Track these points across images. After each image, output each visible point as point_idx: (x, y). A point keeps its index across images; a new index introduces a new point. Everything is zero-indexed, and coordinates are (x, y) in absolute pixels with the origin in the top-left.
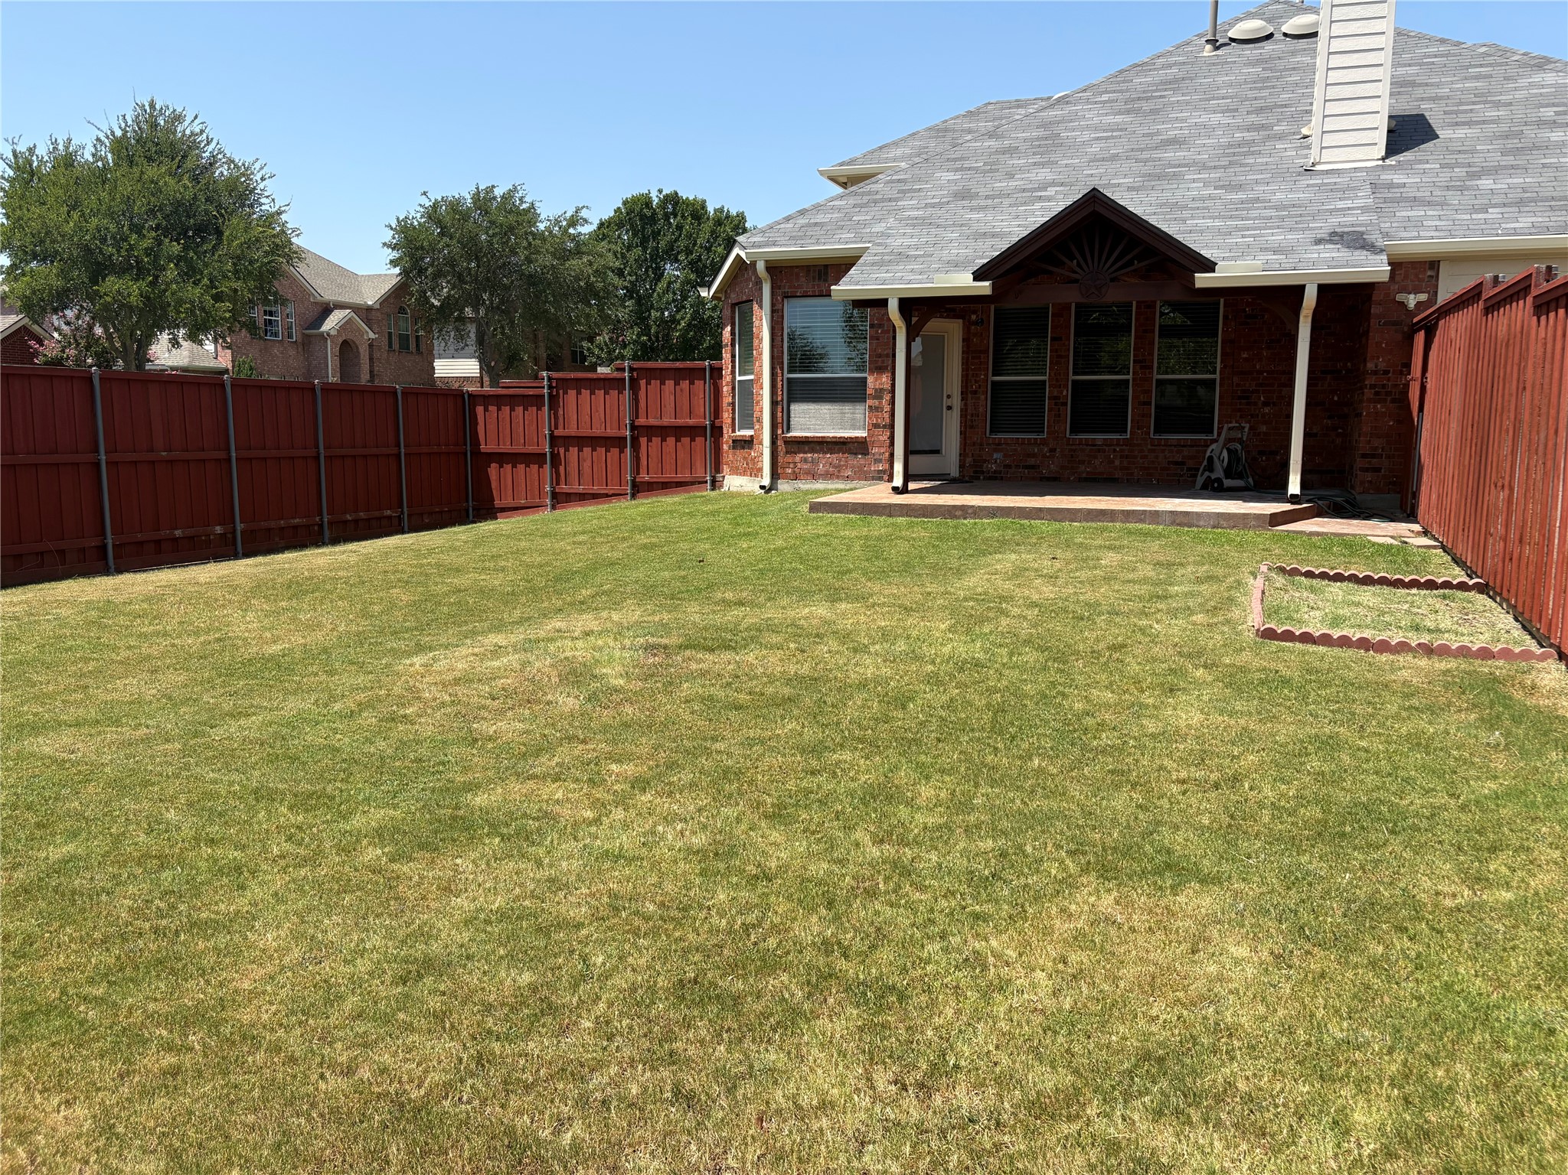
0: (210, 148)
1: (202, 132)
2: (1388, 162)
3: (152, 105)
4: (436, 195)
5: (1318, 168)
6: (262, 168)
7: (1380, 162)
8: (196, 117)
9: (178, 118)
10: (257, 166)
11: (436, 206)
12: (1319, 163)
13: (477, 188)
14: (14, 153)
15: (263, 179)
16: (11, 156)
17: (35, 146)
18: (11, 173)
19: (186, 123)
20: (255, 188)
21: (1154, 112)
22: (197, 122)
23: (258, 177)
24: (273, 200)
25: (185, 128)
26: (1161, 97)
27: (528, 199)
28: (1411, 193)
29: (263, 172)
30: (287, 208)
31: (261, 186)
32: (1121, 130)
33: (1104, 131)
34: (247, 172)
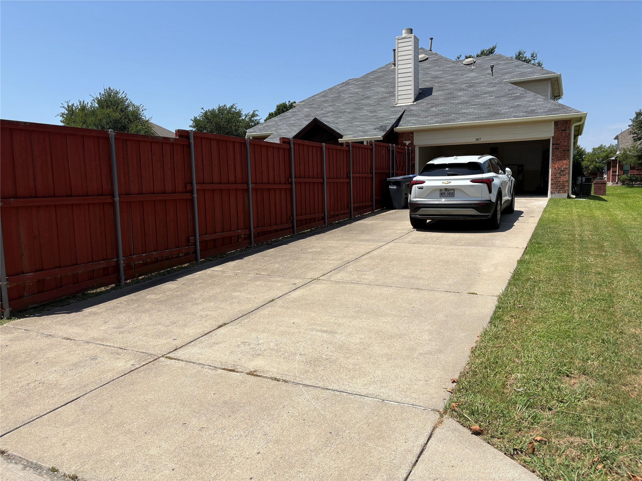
0: (127, 102)
1: (125, 96)
2: (415, 103)
3: (110, 89)
4: (206, 109)
5: (397, 105)
6: (142, 107)
7: (412, 103)
8: (124, 92)
9: (117, 93)
10: (141, 107)
11: (206, 113)
12: (398, 104)
13: (219, 106)
14: (68, 105)
15: (142, 111)
16: (67, 107)
17: (74, 104)
18: (67, 112)
19: (120, 94)
20: (140, 114)
21: (369, 87)
22: (124, 93)
23: (141, 110)
24: (145, 117)
25: (120, 96)
26: (373, 82)
27: (238, 109)
28: (414, 112)
29: (143, 108)
30: (151, 119)
31: (142, 113)
32: (357, 94)
33: (353, 94)
34: (138, 108)
